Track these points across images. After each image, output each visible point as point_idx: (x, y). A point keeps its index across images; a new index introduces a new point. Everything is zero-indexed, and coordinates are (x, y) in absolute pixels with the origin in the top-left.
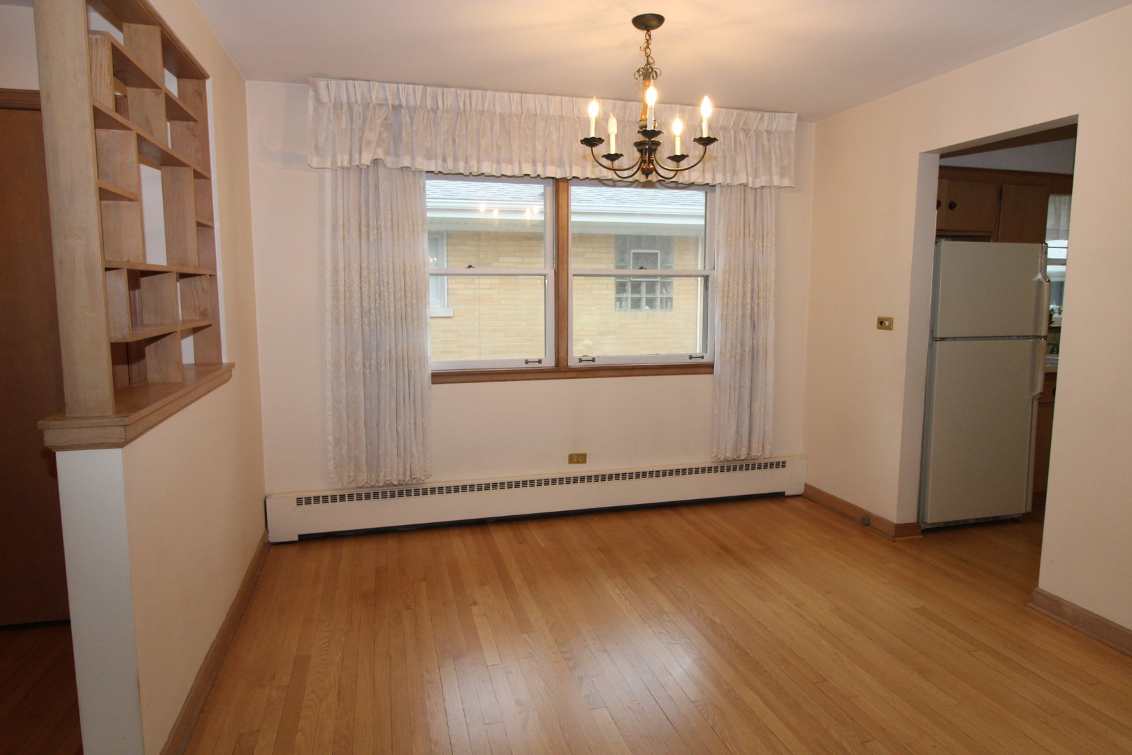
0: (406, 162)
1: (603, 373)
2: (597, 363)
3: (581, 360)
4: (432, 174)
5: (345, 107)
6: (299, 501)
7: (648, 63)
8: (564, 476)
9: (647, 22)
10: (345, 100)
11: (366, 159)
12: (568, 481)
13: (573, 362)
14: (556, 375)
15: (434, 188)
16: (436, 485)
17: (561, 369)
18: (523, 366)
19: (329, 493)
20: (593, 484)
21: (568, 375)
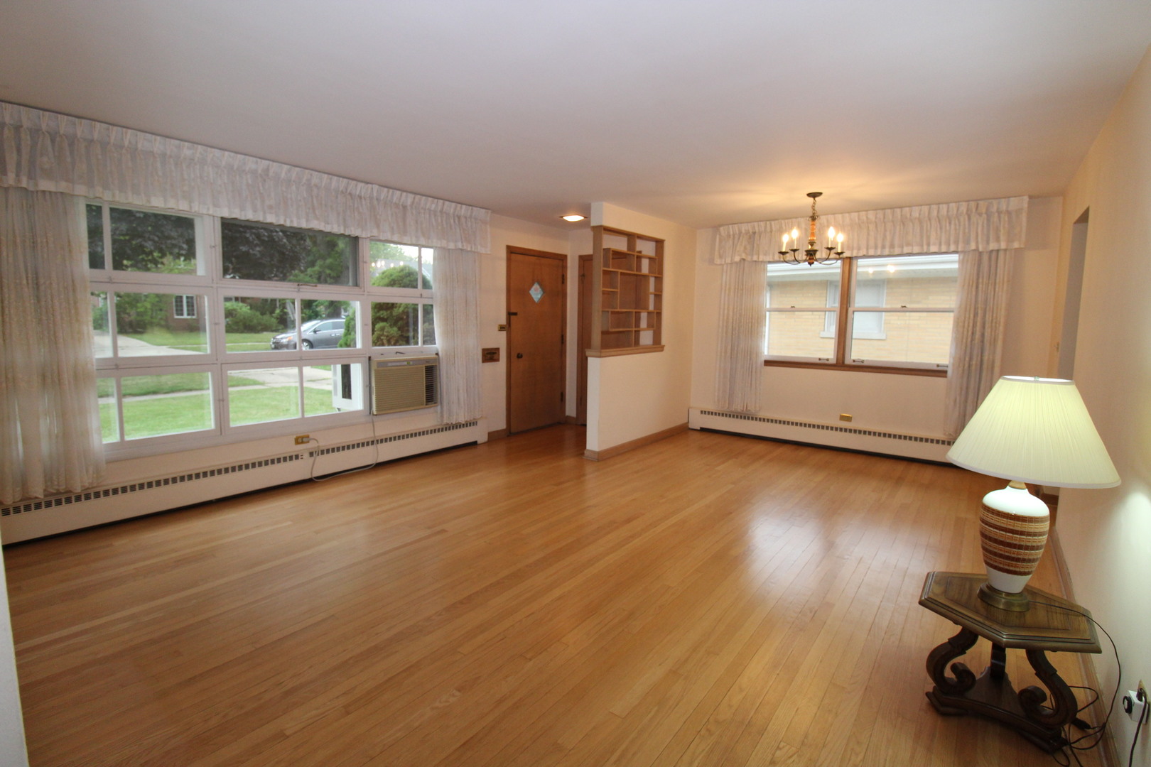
0: (755, 258)
1: (865, 369)
2: (865, 364)
3: (854, 361)
4: (770, 262)
5: (732, 237)
6: (702, 412)
7: (814, 214)
8: (834, 426)
9: (814, 195)
10: (731, 233)
11: (737, 259)
12: (836, 429)
13: (848, 362)
14: (835, 368)
15: (770, 267)
16: (762, 417)
17: (841, 364)
18: (818, 361)
19: (714, 411)
20: (852, 435)
21: (843, 368)
